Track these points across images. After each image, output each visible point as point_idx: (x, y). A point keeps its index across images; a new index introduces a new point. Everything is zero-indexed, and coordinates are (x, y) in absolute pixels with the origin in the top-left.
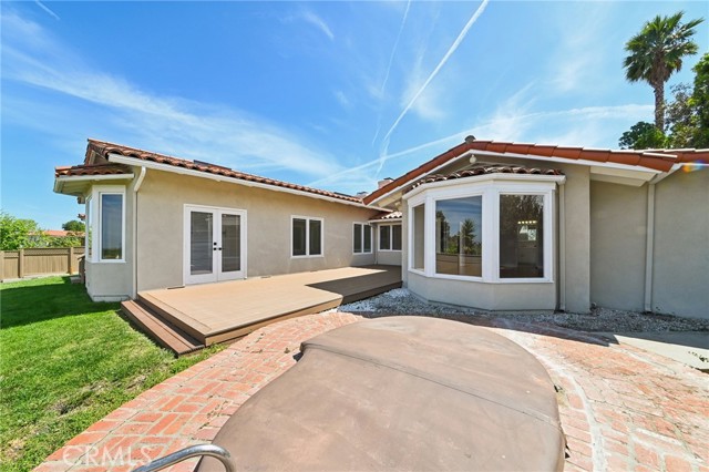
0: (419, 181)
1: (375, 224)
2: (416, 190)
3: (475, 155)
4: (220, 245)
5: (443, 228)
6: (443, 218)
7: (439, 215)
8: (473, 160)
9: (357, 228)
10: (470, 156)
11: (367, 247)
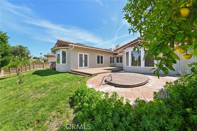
0: (127, 47)
1: (115, 57)
2: (127, 49)
3: (140, 41)
4: (84, 61)
5: (133, 58)
6: (133, 55)
7: (132, 54)
8: (139, 42)
9: (111, 57)
10: (139, 41)
11: (113, 62)
